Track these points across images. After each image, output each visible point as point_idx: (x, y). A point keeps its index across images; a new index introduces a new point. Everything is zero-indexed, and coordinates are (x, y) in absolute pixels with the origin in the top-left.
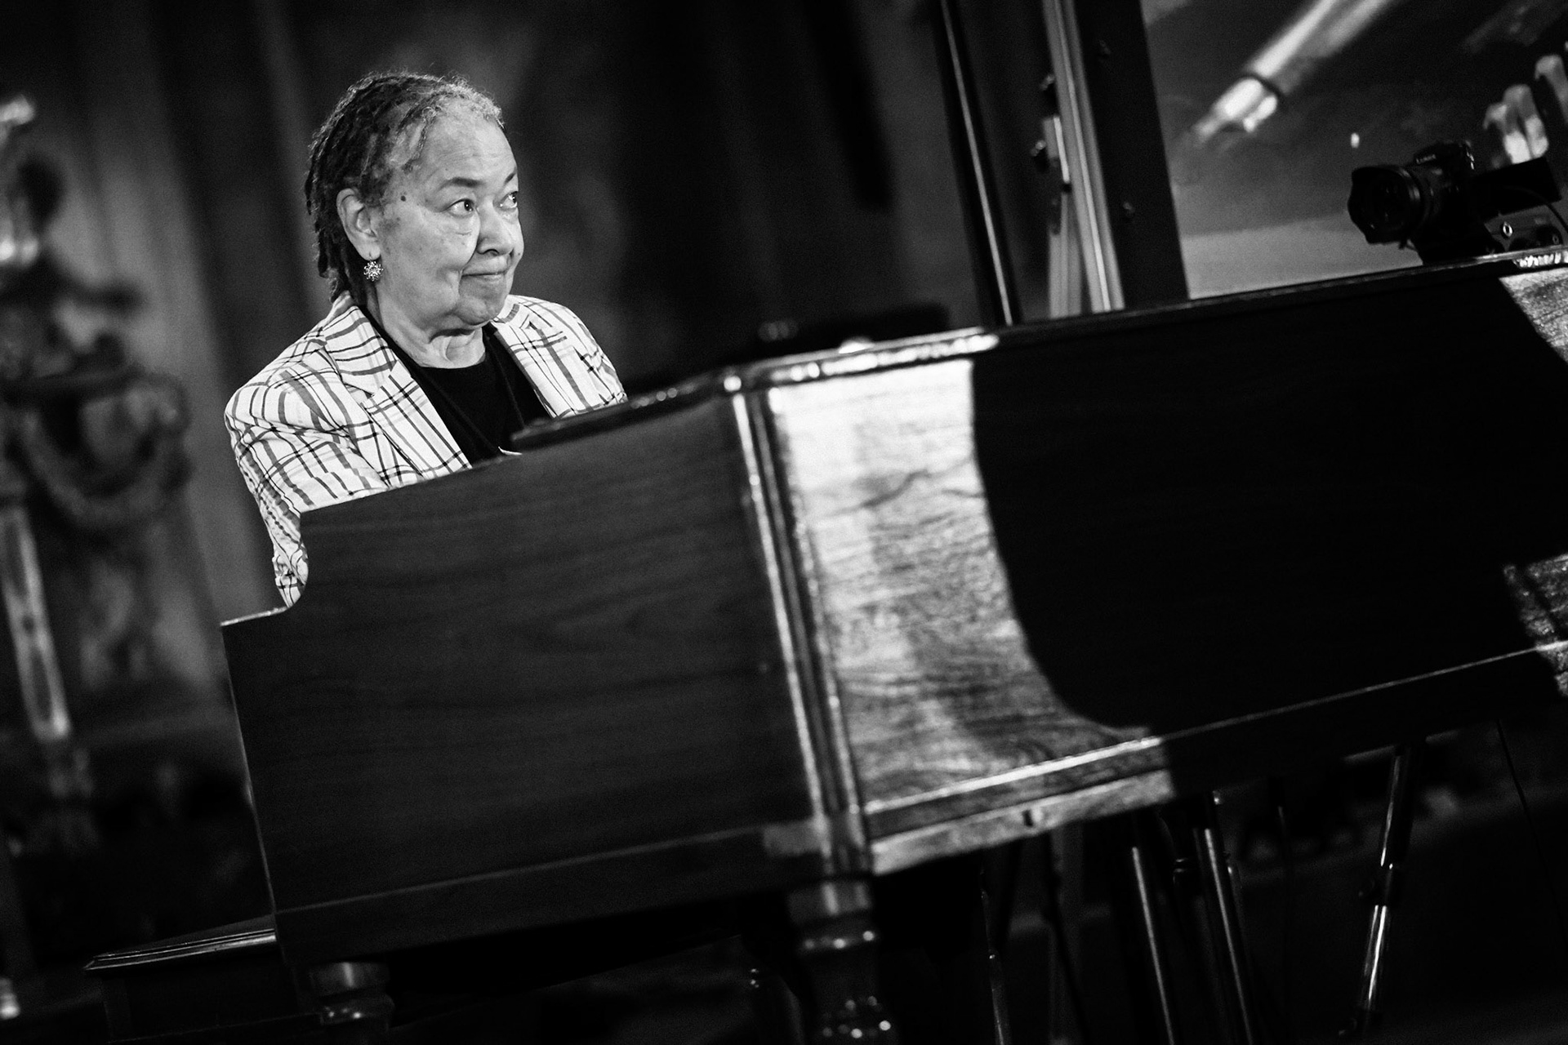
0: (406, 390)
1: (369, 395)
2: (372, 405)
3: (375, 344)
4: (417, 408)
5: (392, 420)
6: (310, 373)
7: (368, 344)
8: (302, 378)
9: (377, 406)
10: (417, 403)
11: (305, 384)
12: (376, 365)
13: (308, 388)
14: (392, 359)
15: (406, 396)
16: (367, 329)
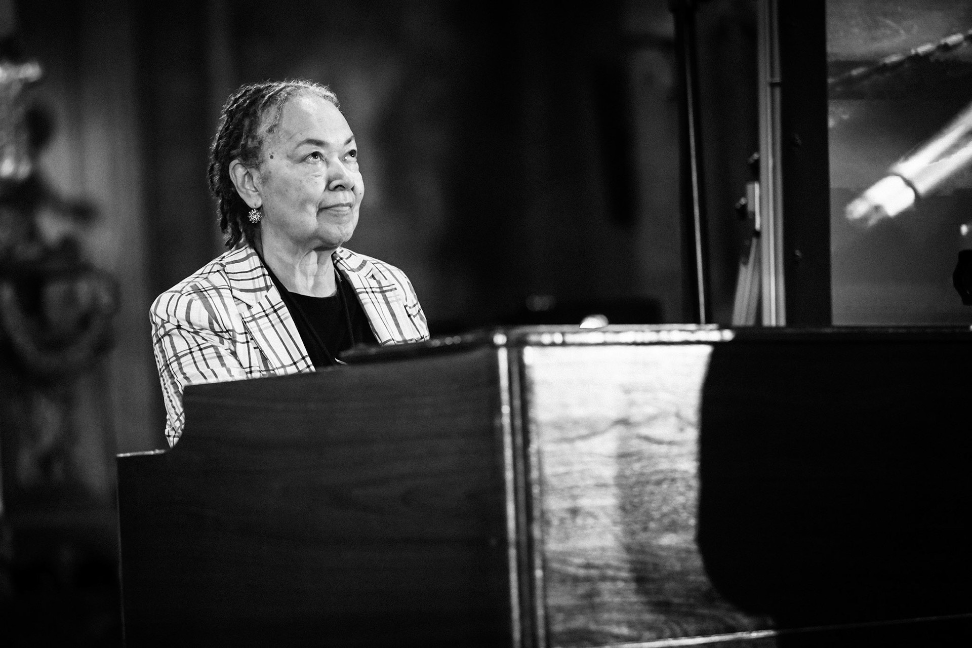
0: (276, 307)
1: (249, 307)
2: (250, 315)
3: (259, 272)
4: (282, 321)
5: (262, 327)
6: (212, 288)
7: (254, 271)
8: (206, 291)
9: (252, 316)
10: (282, 318)
11: (207, 296)
12: (257, 287)
13: (209, 299)
14: (269, 284)
15: (275, 311)
16: (255, 262)
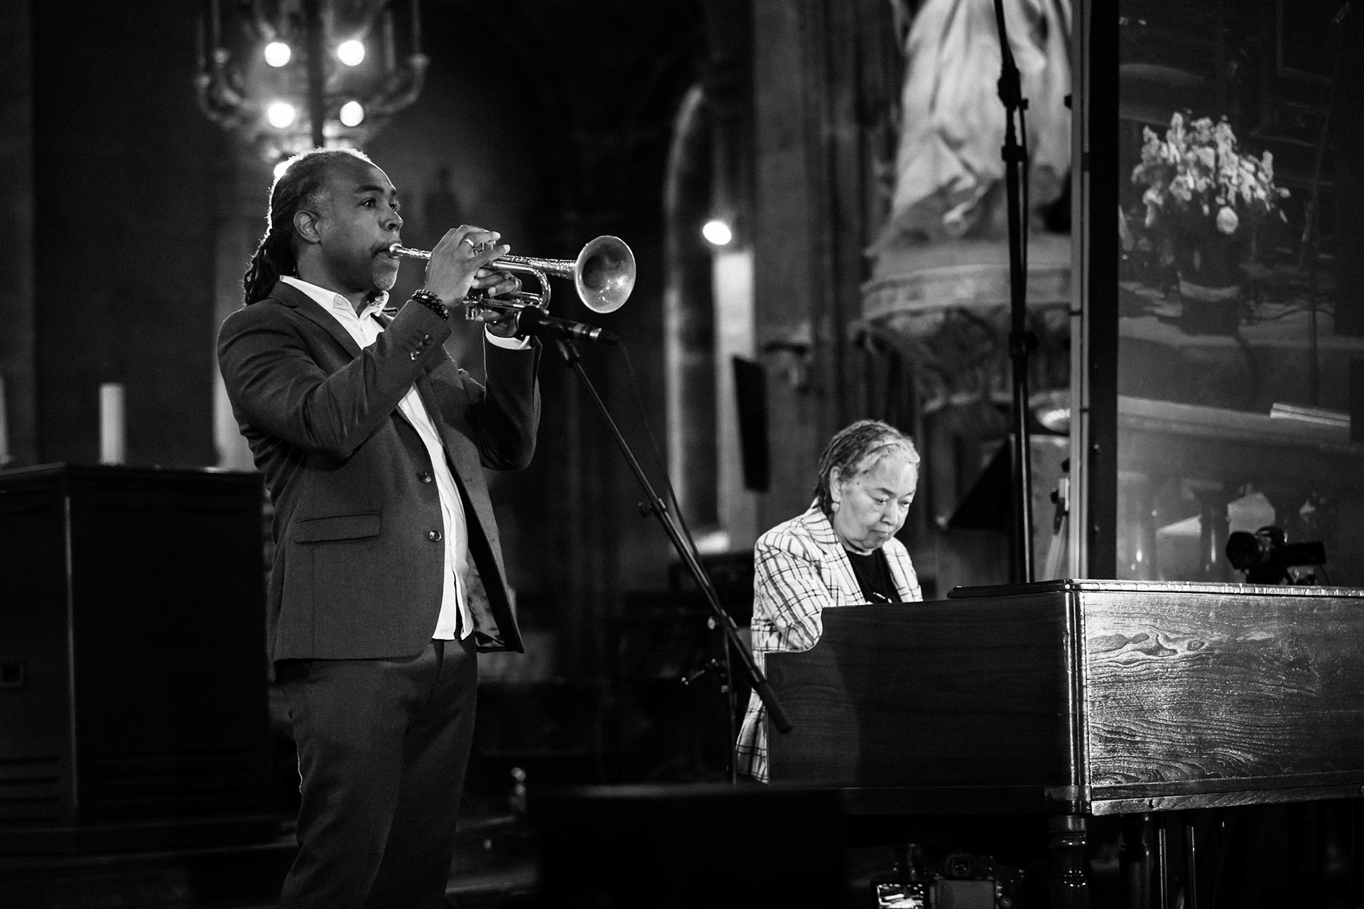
0: (841, 556)
3: (830, 531)
4: (845, 566)
12: (829, 541)
16: (827, 524)
